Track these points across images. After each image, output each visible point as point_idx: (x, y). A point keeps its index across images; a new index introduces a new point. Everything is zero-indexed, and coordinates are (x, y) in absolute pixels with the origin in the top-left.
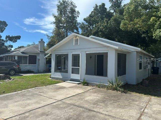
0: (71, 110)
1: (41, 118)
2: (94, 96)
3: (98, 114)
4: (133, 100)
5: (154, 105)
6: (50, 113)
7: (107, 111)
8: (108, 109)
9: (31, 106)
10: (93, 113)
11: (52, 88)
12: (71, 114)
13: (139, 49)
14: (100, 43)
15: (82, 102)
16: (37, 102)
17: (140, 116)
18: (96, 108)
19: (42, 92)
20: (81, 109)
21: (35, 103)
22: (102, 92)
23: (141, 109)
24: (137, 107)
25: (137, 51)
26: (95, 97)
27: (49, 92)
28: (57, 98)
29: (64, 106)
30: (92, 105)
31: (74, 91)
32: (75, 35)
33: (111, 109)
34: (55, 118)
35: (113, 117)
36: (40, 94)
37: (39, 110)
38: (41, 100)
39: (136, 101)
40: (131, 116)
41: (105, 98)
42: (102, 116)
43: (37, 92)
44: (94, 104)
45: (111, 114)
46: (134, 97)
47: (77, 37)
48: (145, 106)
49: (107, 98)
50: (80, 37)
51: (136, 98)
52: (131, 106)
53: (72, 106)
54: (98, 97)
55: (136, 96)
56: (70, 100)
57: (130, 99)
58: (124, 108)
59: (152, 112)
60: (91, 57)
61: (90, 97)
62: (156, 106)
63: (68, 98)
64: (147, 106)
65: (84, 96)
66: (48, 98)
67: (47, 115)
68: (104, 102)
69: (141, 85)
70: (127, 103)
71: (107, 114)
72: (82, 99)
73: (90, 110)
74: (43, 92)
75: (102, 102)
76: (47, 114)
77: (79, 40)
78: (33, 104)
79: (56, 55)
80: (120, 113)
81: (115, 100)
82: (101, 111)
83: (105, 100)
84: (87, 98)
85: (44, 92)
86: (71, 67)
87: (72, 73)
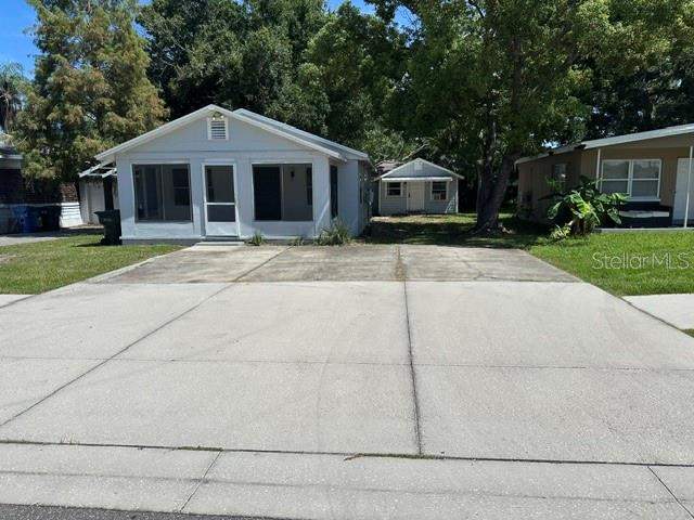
25: (358, 161)
47: (222, 116)
50: (229, 117)
77: (227, 126)
86: (206, 204)
87: (209, 221)
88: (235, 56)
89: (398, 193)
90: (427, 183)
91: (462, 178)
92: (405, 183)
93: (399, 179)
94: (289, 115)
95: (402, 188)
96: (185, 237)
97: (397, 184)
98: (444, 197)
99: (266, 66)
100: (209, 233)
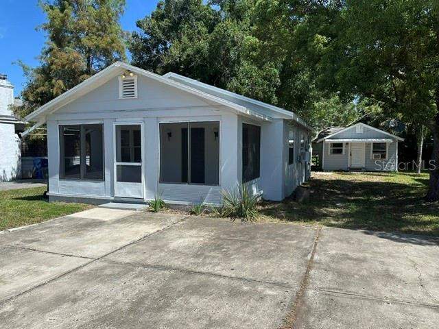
0: (141, 280)
1: (57, 311)
2: (191, 236)
3: (213, 278)
4: (285, 237)
5: (330, 242)
6: (79, 293)
7: (232, 269)
8: (234, 264)
9: (11, 282)
10: (198, 277)
11: (61, 228)
12: (143, 287)
13: (290, 114)
14: (200, 95)
15: (162, 254)
16: (27, 270)
17: (307, 272)
18: (204, 265)
19: (33, 241)
20: (167, 272)
21: (23, 273)
22: (208, 226)
23: (306, 255)
24: (296, 251)
25: (284, 120)
26: (195, 239)
27: (55, 239)
28: (87, 254)
29: (117, 270)
30: (192, 260)
31: (133, 229)
32: (123, 69)
33: (240, 262)
34: (100, 306)
35: (249, 281)
36: (27, 245)
37: (43, 291)
38: (38, 263)
39: (292, 238)
40: (289, 274)
41: (219, 238)
42: (222, 281)
43: (17, 242)
44: (197, 256)
45: (243, 275)
46: (286, 230)
47: (131, 74)
48: (311, 247)
49: (225, 236)
50: (138, 75)
51: (290, 231)
52: (283, 251)
53: (138, 270)
54: (201, 239)
55: (289, 226)
56: (129, 253)
57: (277, 235)
58: (269, 258)
59: (328, 259)
60: (170, 135)
61: (182, 240)
62: (334, 244)
63: (121, 251)
64: (317, 248)
65: (164, 238)
66: (59, 256)
67: (75, 301)
68: (218, 248)
69: (294, 200)
70: (271, 244)
71: (233, 275)
72: (161, 248)
73: (189, 272)
74: (38, 241)
75: (215, 249)
76: (72, 297)
77: (136, 84)
78: (16, 278)
79: (61, 127)
80: (262, 270)
81: (244, 241)
82: (218, 270)
83: (220, 242)
84: (174, 245)
85: (42, 239)
86: (116, 164)
87: (118, 181)
88: (203, 44)
89: (340, 151)
90: (368, 145)
91: (402, 140)
92: (347, 144)
93: (342, 140)
94: (246, 89)
95: (344, 148)
96: (97, 196)
97: (340, 145)
98: (383, 156)
99: (228, 51)
100: (118, 194)
